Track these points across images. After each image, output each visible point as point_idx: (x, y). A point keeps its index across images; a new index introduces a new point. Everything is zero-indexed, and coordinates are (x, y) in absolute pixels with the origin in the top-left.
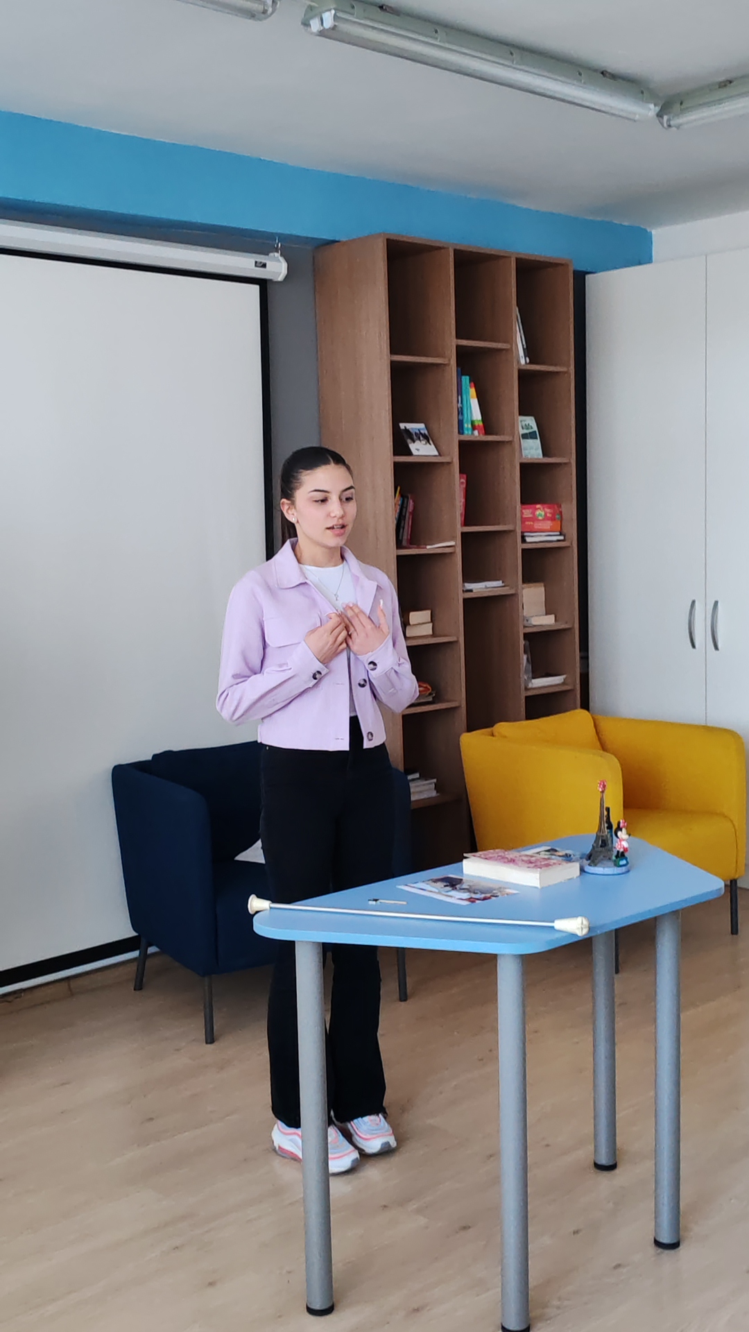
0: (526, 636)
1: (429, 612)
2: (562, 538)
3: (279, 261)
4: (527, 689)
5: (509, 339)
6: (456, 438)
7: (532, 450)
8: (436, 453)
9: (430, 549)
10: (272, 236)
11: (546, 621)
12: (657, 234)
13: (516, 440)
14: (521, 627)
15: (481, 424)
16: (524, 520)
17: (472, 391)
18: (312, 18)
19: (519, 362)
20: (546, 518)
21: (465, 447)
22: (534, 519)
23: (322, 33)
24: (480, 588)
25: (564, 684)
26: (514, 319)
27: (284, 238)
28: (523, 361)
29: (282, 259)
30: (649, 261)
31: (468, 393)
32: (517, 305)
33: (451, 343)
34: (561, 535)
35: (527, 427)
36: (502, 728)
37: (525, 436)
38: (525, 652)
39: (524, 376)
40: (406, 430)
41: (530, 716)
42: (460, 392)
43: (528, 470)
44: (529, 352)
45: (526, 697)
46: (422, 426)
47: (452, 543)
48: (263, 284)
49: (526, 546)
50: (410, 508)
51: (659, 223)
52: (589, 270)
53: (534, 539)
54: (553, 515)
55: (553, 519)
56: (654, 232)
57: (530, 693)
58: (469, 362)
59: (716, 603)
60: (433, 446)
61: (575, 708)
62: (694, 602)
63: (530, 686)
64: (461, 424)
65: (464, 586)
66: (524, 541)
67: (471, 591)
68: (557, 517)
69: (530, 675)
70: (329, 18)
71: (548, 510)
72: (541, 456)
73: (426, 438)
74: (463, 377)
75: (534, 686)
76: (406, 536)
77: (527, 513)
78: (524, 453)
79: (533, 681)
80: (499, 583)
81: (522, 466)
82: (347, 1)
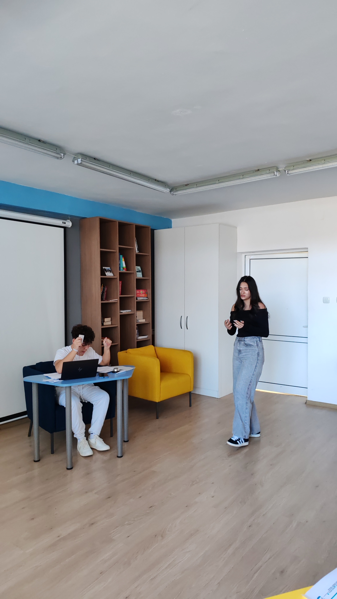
0: (137, 325)
1: (110, 318)
2: (147, 299)
3: (69, 222)
4: (137, 339)
5: (133, 246)
6: (119, 271)
7: (140, 275)
8: (113, 275)
9: (110, 301)
10: (68, 215)
11: (142, 321)
12: (173, 220)
13: (135, 273)
14: (136, 322)
15: (125, 268)
16: (137, 294)
17: (123, 259)
18: (76, 160)
19: (136, 252)
20: (143, 293)
21: (121, 274)
22: (140, 294)
23: (78, 164)
24: (124, 312)
25: (147, 338)
26: (135, 240)
27: (71, 216)
28: (137, 252)
29: (70, 222)
30: (171, 227)
31: (122, 260)
32: (136, 237)
33: (117, 246)
34: (147, 298)
35: (138, 269)
36: (129, 350)
37: (138, 272)
38: (137, 329)
39: (137, 255)
40: (105, 269)
41: (138, 347)
42: (120, 259)
43: (138, 280)
44: (138, 249)
45: (137, 342)
46: (109, 268)
47: (117, 300)
48: (65, 228)
50: (106, 290)
51: (173, 218)
52: (155, 229)
54: (145, 292)
55: (145, 294)
56: (172, 220)
58: (122, 252)
59: (187, 317)
60: (112, 273)
61: (150, 344)
62: (182, 316)
63: (138, 338)
64: (120, 268)
65: (120, 311)
66: (137, 299)
67: (122, 313)
68: (146, 293)
69: (138, 336)
70: (80, 161)
71: (144, 291)
73: (110, 271)
74: (121, 255)
75: (140, 338)
76: (104, 297)
77: (138, 292)
78: (137, 276)
79: (139, 337)
80: (130, 311)
81: (136, 279)
82: (85, 156)
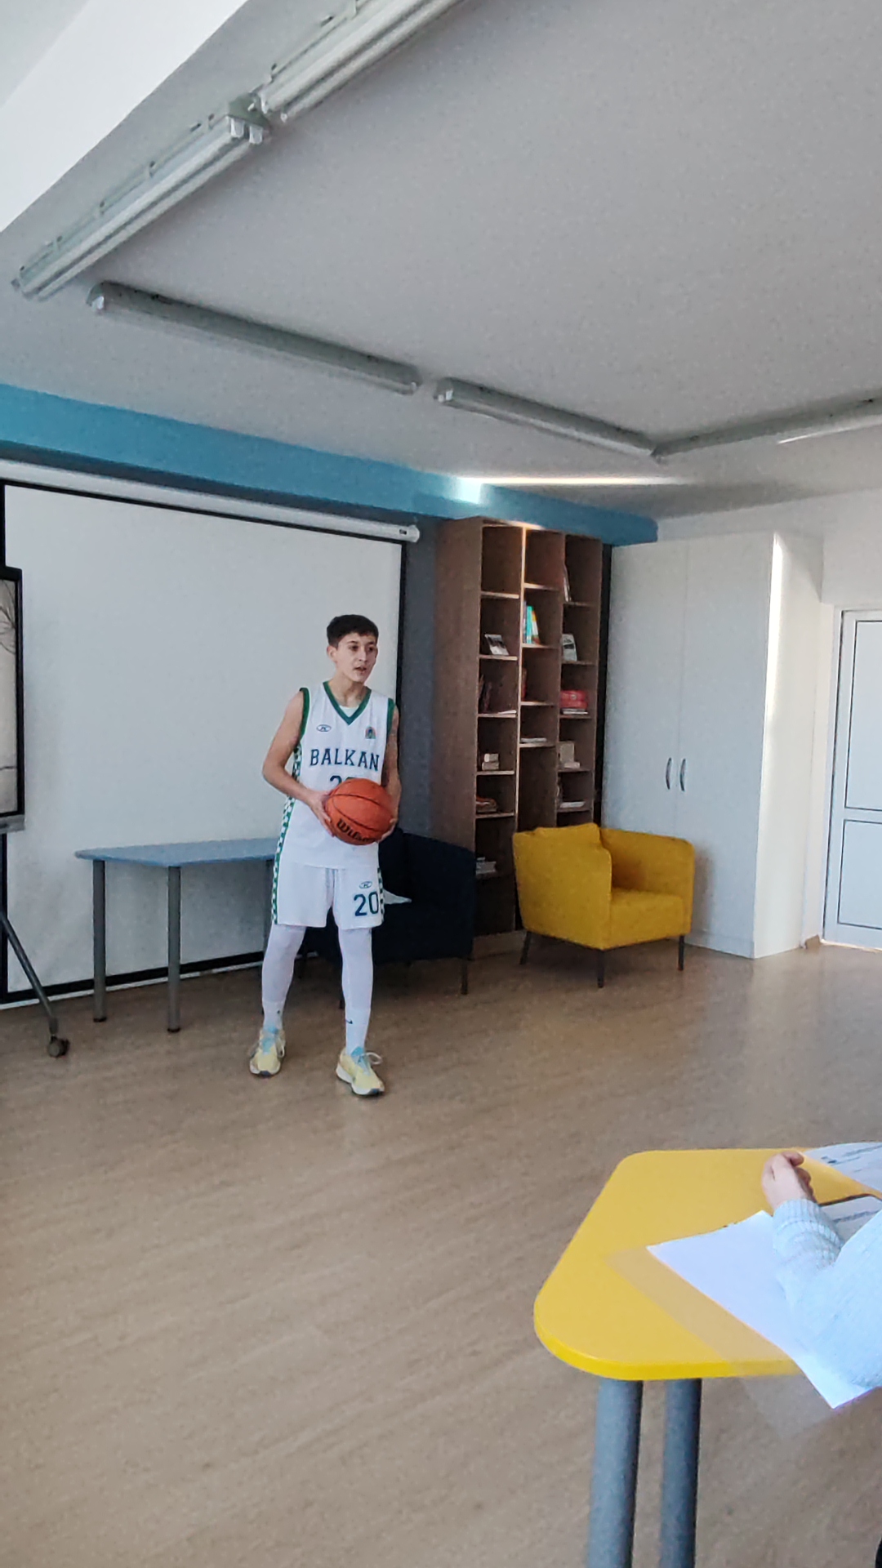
0: (561, 775)
4: (558, 808)
5: (559, 584)
6: (521, 645)
7: (571, 656)
8: (507, 654)
11: (576, 766)
12: (661, 523)
17: (534, 616)
18: (440, 394)
19: (564, 598)
20: (577, 700)
21: (527, 652)
23: (445, 403)
26: (563, 573)
28: (567, 599)
29: (417, 529)
30: (655, 540)
31: (530, 618)
32: (565, 565)
33: (521, 585)
34: (586, 711)
37: (566, 647)
39: (568, 610)
41: (559, 825)
42: (525, 617)
43: (567, 668)
44: (571, 594)
48: (404, 544)
49: (563, 716)
50: (490, 687)
51: (662, 518)
53: (569, 713)
56: (659, 522)
57: (561, 811)
62: (670, 760)
64: (525, 636)
65: (521, 740)
66: (562, 713)
67: (526, 743)
72: (576, 660)
74: (528, 608)
77: (565, 695)
81: (563, 666)
82: (459, 385)
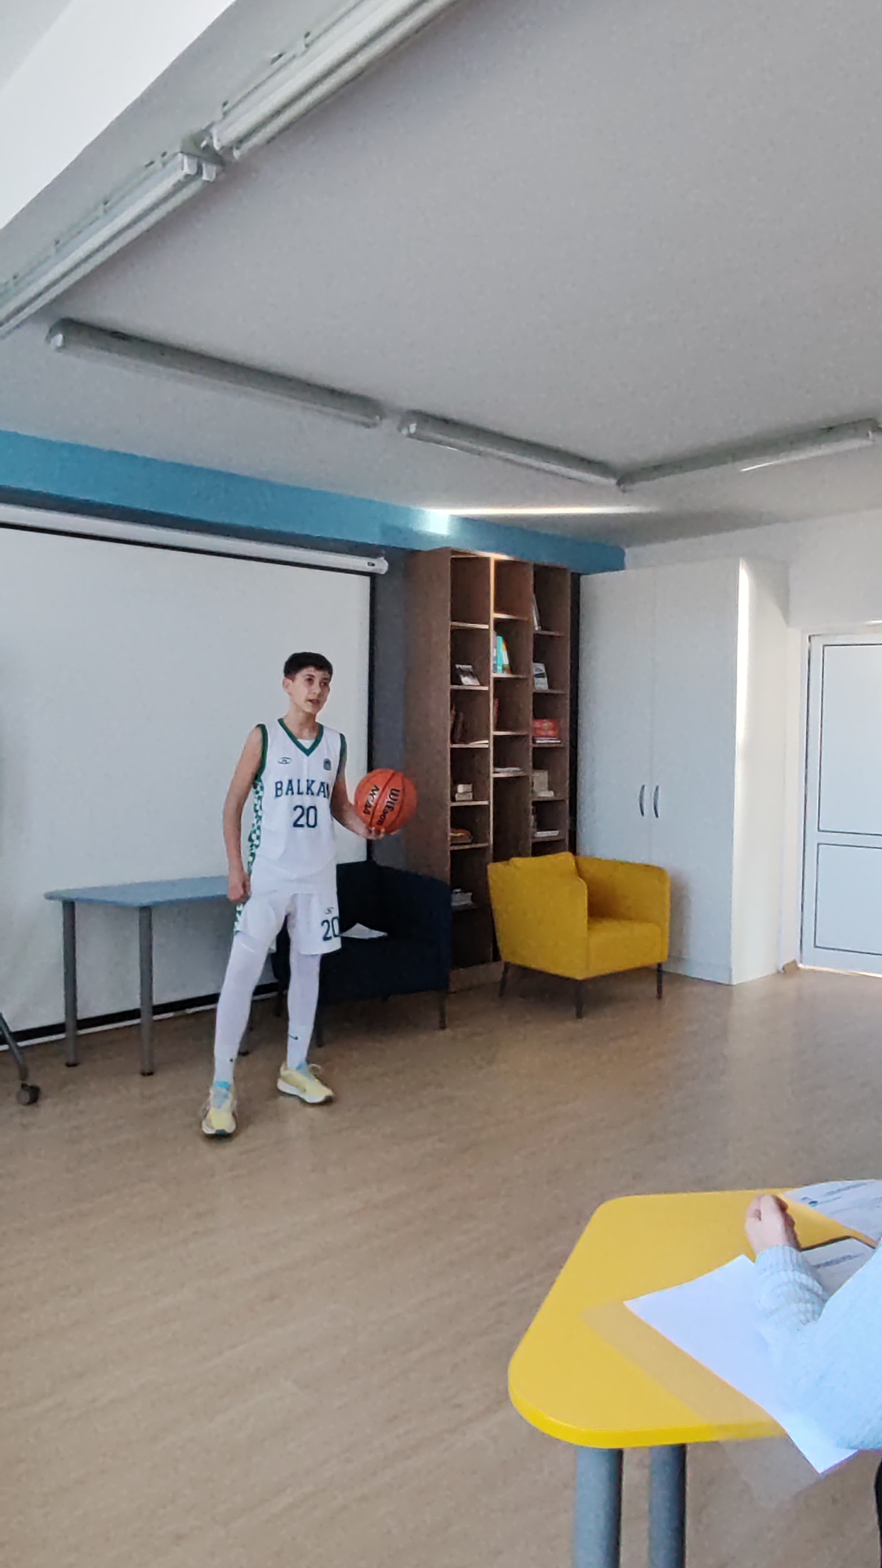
0: (534, 803)
1: (471, 784)
2: (559, 741)
3: (383, 562)
6: (492, 675)
7: (542, 684)
8: (478, 684)
9: (473, 745)
10: (379, 547)
11: (550, 795)
12: (628, 551)
13: (531, 678)
14: (531, 797)
15: (508, 667)
16: (535, 729)
17: (504, 646)
18: (404, 426)
19: (534, 627)
20: (549, 729)
22: (542, 728)
23: (410, 436)
24: (505, 772)
25: (558, 835)
26: (532, 602)
27: (387, 548)
30: (623, 568)
31: (501, 646)
32: (535, 592)
33: (492, 616)
35: (539, 670)
37: (538, 676)
38: (533, 814)
39: (537, 637)
40: (460, 669)
41: (535, 854)
43: (538, 697)
44: (540, 623)
45: (533, 843)
46: (470, 667)
47: (488, 742)
48: (373, 576)
49: (535, 746)
50: (461, 718)
51: (630, 545)
52: (582, 572)
53: (541, 741)
54: (555, 726)
55: (554, 729)
57: (536, 840)
58: (503, 628)
59: (658, 787)
60: (477, 680)
61: (564, 850)
62: (643, 787)
63: (536, 836)
64: (495, 666)
65: (495, 770)
66: (534, 742)
67: (499, 773)
68: (557, 728)
69: (536, 829)
70: (413, 428)
71: (551, 723)
72: (547, 688)
73: (473, 675)
74: (498, 638)
75: (540, 836)
76: (458, 735)
77: (537, 724)
78: (537, 686)
79: (538, 833)
80: (518, 769)
81: (535, 695)
82: (425, 418)
